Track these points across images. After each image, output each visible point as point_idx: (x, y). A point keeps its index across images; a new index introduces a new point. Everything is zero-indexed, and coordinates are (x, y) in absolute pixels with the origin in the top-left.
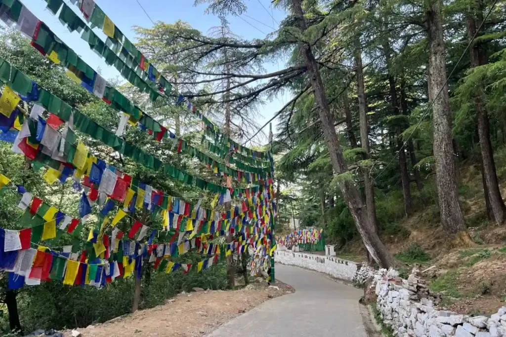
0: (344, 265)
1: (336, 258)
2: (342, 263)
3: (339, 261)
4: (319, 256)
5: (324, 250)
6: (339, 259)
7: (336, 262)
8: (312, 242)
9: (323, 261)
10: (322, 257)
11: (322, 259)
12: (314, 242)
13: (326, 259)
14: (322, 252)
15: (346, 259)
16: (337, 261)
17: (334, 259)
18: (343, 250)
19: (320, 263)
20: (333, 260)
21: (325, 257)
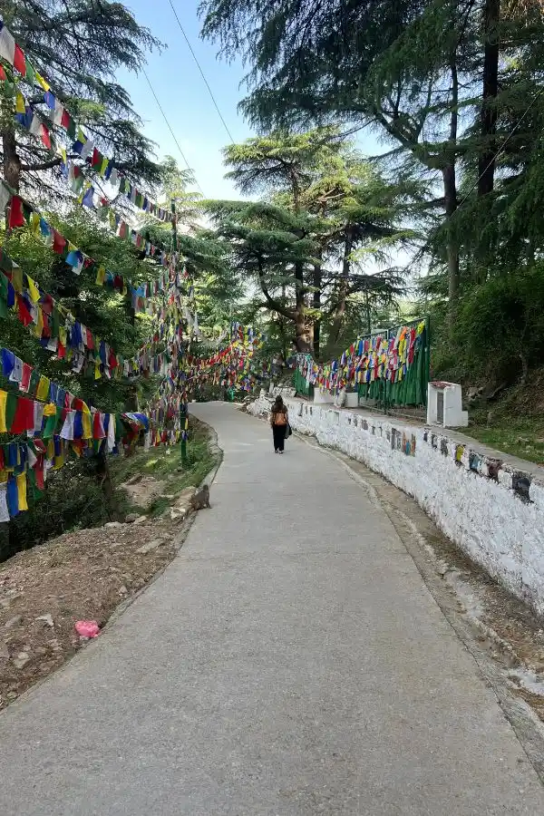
0: (503, 490)
1: (462, 438)
2: (493, 475)
3: (473, 459)
4: (399, 429)
5: (424, 400)
6: (472, 445)
7: (458, 462)
8: (390, 374)
9: (408, 449)
10: (408, 430)
11: (409, 438)
12: (394, 372)
13: (419, 442)
14: (415, 407)
15: (515, 450)
16: (465, 460)
17: (451, 447)
18: (503, 403)
19: (399, 454)
20: (445, 451)
21: (418, 432)
